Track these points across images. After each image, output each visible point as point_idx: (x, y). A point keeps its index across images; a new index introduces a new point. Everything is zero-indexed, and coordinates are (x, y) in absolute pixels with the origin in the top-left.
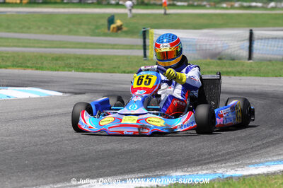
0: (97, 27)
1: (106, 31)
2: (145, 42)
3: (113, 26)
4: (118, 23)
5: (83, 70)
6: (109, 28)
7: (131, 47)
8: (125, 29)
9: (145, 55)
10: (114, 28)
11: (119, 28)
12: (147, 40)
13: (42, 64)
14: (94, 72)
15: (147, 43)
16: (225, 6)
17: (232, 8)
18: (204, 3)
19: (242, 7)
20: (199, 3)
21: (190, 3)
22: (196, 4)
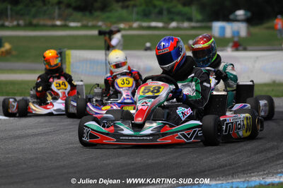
4: (7, 46)
8: (14, 53)
11: (8, 53)
16: (122, 26)
17: (131, 28)
18: (100, 23)
19: (141, 28)
20: (94, 23)
21: (85, 23)
22: (90, 24)
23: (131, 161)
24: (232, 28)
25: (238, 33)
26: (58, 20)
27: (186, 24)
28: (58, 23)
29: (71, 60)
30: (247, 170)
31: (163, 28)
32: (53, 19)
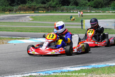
0: (67, 19)
2: (82, 24)
3: (72, 19)
4: (73, 18)
6: (71, 20)
7: (78, 25)
8: (75, 20)
9: (82, 28)
11: (74, 20)
12: (83, 23)
13: (50, 31)
15: (83, 24)
16: (107, 12)
17: (109, 13)
18: (100, 11)
19: (112, 13)
20: (99, 11)
21: (96, 11)
22: (98, 12)
26: (89, 10)
28: (89, 11)
32: (87, 10)
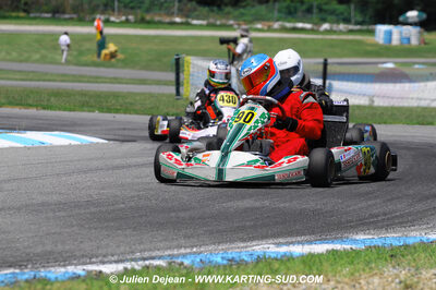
0: (81, 53)
1: (95, 58)
2: (178, 74)
3: (104, 52)
4: (112, 47)
5: (109, 110)
6: (99, 55)
8: (120, 56)
9: (178, 93)
10: (106, 55)
11: (113, 55)
14: (125, 113)
16: (259, 26)
17: (270, 29)
18: (230, 22)
19: (284, 29)
20: (224, 21)
21: (211, 21)
22: (219, 22)
23: (258, 204)
24: (401, 33)
25: (409, 39)
26: (178, 16)
27: (342, 27)
28: (178, 20)
29: (191, 70)
30: (407, 222)
31: (312, 31)
32: (172, 14)
